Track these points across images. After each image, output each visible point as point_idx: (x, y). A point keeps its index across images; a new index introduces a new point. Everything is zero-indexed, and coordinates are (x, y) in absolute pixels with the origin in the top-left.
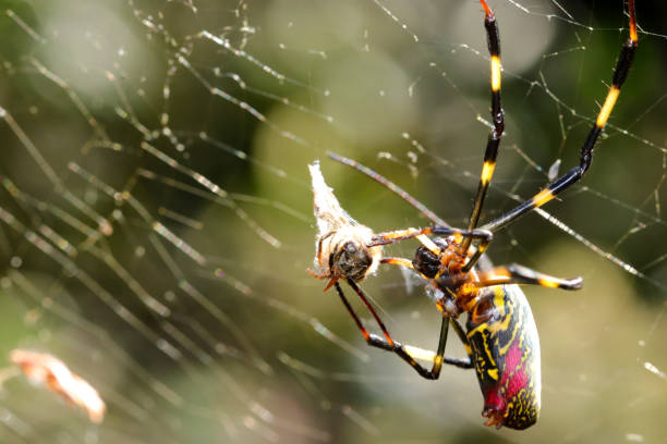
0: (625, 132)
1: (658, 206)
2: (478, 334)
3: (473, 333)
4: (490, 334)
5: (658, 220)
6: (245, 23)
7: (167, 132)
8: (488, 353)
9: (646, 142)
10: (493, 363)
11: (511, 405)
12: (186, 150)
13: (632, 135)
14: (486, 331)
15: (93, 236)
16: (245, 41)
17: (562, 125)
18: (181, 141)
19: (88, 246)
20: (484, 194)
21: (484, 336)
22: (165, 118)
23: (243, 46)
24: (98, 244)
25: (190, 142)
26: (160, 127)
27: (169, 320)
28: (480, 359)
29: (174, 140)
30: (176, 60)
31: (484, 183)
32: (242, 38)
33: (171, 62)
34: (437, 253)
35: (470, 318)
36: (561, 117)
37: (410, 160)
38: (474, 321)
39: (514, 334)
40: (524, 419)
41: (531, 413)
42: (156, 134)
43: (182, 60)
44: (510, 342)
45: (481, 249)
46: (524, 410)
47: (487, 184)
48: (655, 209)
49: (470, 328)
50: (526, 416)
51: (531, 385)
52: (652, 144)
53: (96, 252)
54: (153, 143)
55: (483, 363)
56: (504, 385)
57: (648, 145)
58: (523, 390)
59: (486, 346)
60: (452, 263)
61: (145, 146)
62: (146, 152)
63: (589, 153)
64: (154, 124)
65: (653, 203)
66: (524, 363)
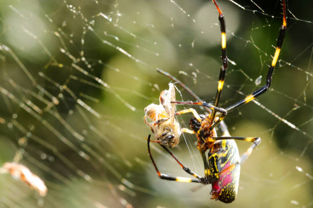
0: (290, 64)
1: (305, 98)
2: (213, 158)
3: (210, 157)
4: (218, 158)
5: (305, 105)
6: (118, 12)
7: (83, 59)
8: (216, 166)
9: (299, 69)
10: (217, 171)
11: (223, 190)
12: (92, 67)
13: (293, 66)
14: (216, 157)
15: (50, 105)
16: (118, 20)
17: (261, 61)
18: (90, 63)
19: (48, 109)
20: (219, 95)
21: (215, 159)
22: (82, 53)
23: (117, 22)
24: (52, 108)
25: (94, 64)
26: (80, 57)
27: (85, 142)
28: (212, 169)
29: (87, 63)
30: (87, 27)
31: (219, 90)
32: (117, 18)
33: (84, 28)
34: (200, 121)
35: (210, 151)
36: (261, 56)
37: (194, 76)
38: (211, 152)
39: (228, 158)
40: (228, 197)
41: (232, 194)
42: (78, 60)
43: (90, 28)
44: (226, 162)
45: (221, 119)
46: (229, 193)
47: (221, 91)
48: (304, 99)
49: (209, 155)
50: (229, 195)
51: (233, 182)
52: (301, 70)
53: (51, 112)
54: (77, 64)
55: (213, 171)
56: (221, 180)
57: (300, 70)
58: (229, 184)
59: (215, 163)
60: (205, 126)
61: (74, 65)
62: (74, 68)
63: (270, 78)
64: (77, 56)
65: (303, 97)
66: (231, 172)
